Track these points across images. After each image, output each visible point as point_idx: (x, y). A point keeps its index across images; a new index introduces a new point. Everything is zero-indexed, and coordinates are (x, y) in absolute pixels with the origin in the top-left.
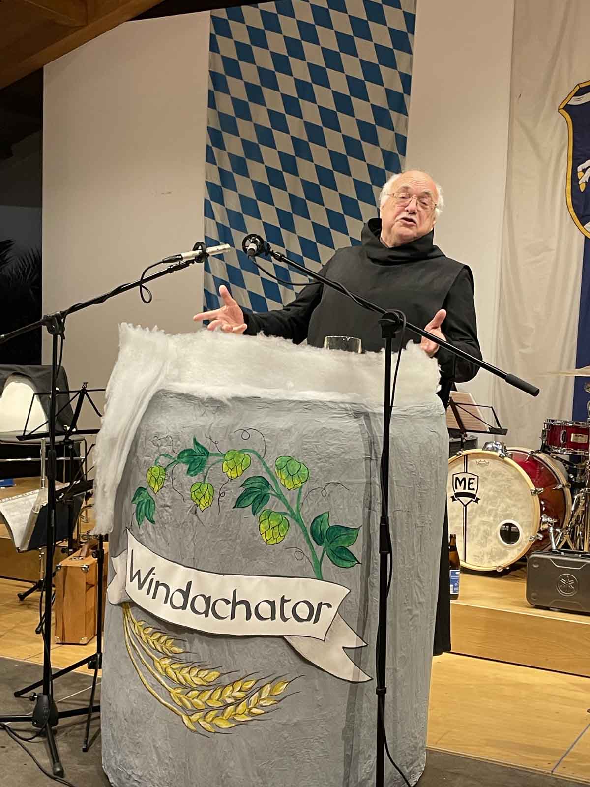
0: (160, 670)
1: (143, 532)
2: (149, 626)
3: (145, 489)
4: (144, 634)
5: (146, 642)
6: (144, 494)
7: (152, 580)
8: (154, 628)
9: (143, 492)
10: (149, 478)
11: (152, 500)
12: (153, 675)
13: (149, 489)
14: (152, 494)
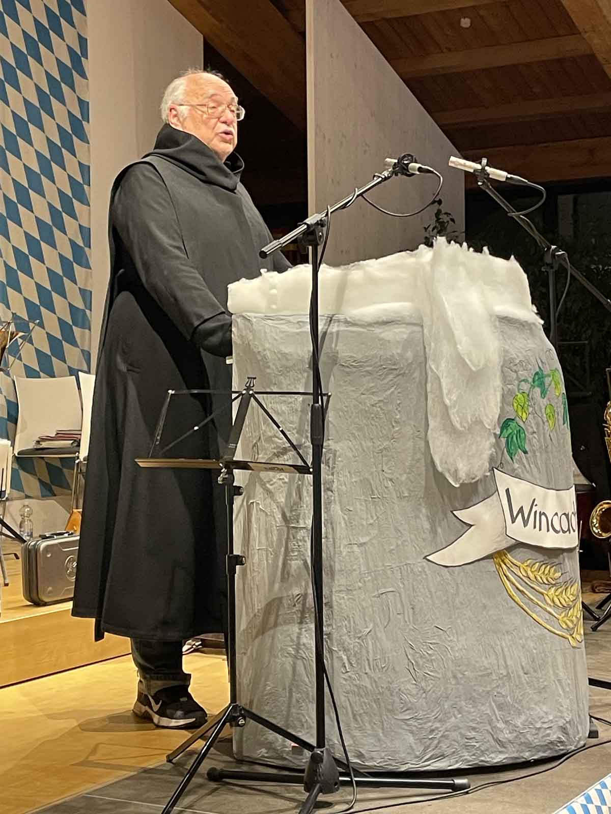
0: (550, 602)
1: (518, 465)
2: (535, 561)
3: (513, 420)
4: (532, 572)
5: (535, 580)
6: (513, 425)
7: (536, 512)
8: (540, 562)
9: (511, 423)
10: (516, 408)
11: (521, 429)
12: (545, 610)
13: (518, 418)
14: (521, 424)
